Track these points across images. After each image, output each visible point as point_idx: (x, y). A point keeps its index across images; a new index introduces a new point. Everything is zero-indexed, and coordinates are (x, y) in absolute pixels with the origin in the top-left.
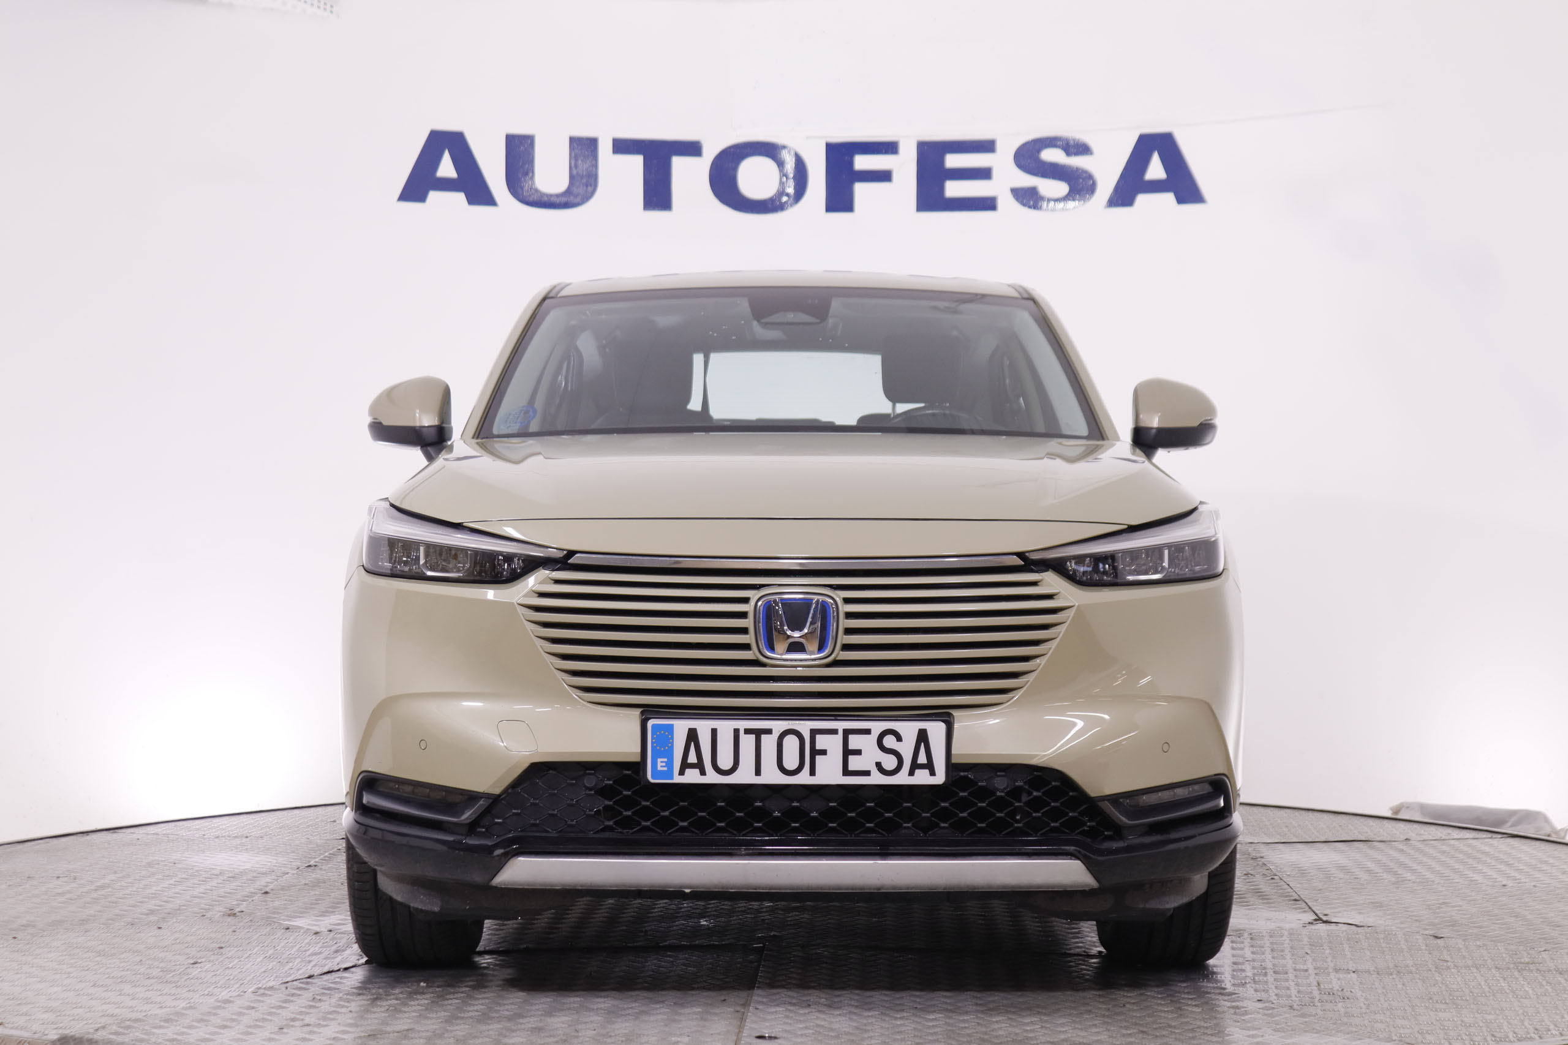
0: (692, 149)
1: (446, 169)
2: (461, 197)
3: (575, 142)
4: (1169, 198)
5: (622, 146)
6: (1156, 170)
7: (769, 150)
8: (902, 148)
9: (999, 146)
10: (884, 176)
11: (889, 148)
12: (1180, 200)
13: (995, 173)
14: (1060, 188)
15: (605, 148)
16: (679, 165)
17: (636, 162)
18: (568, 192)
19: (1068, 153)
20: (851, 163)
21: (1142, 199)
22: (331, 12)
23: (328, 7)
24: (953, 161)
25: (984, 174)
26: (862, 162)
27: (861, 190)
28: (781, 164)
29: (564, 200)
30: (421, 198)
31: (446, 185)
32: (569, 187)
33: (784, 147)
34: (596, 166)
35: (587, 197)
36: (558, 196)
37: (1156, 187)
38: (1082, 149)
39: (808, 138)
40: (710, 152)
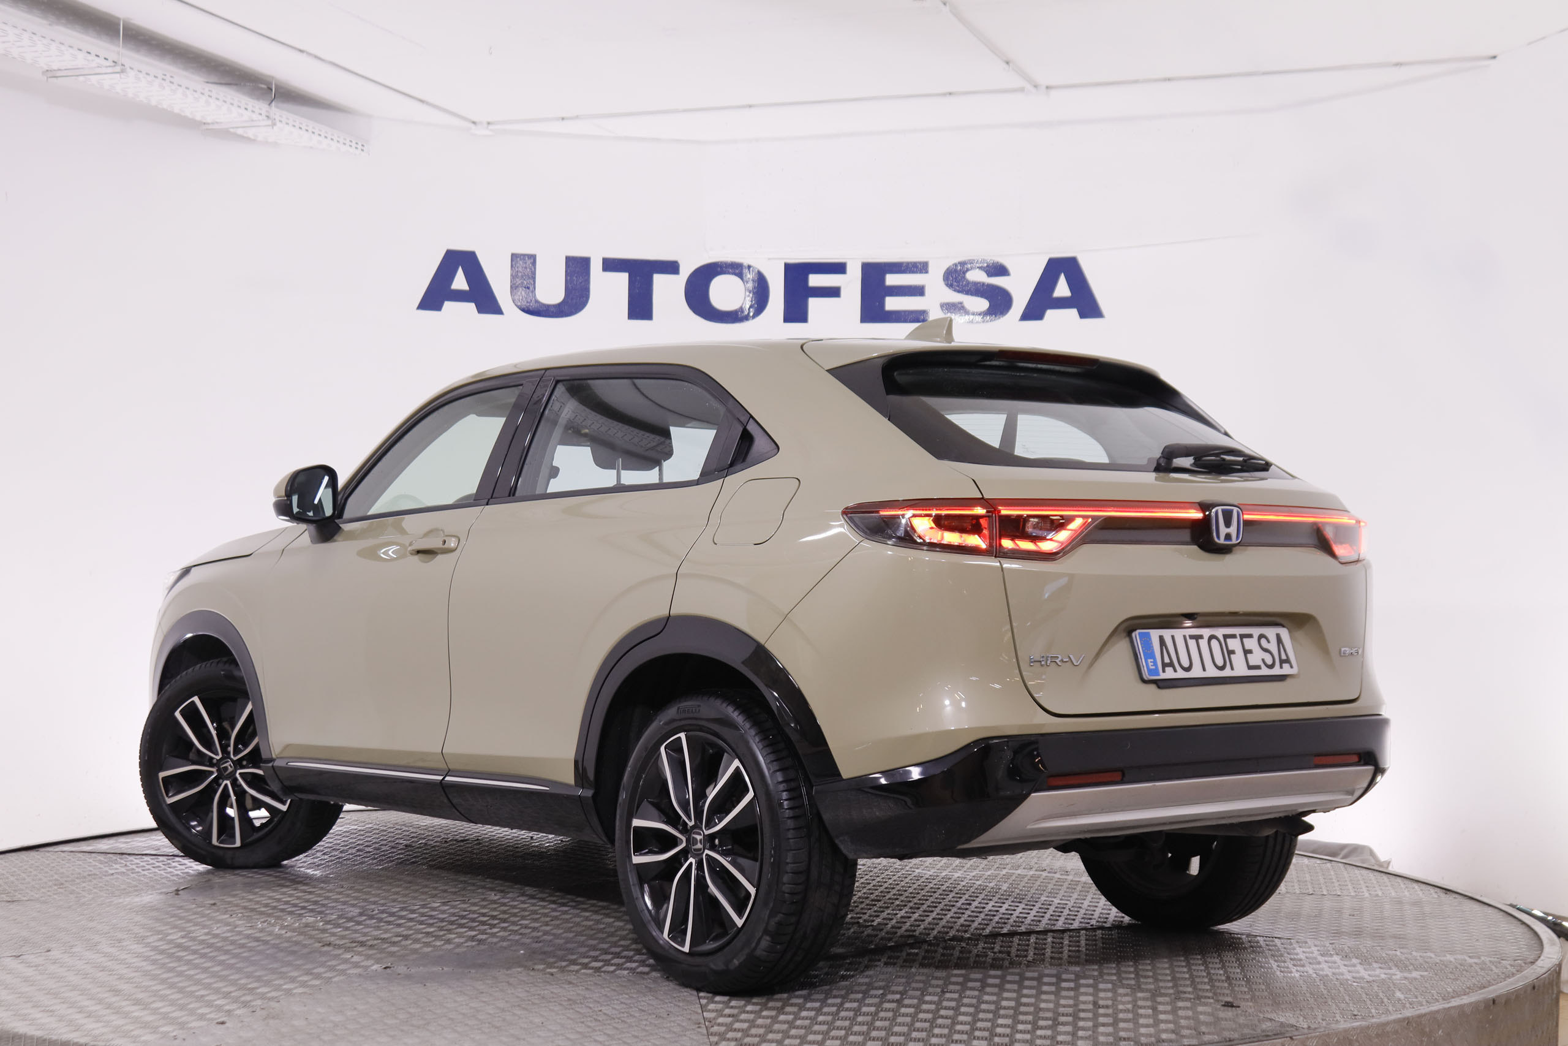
0: (671, 268)
1: (460, 282)
2: (472, 306)
3: (569, 260)
4: (1073, 313)
5: (611, 265)
6: (1062, 289)
7: (736, 269)
8: (849, 268)
9: (930, 268)
10: (833, 292)
11: (839, 268)
12: (1083, 315)
13: (927, 291)
14: (983, 304)
15: (596, 267)
16: (660, 281)
17: (624, 277)
18: (563, 303)
19: (990, 275)
20: (806, 280)
21: (1050, 313)
22: (362, 150)
23: (359, 146)
24: (891, 280)
25: (918, 291)
26: (816, 280)
27: (814, 303)
28: (743, 280)
29: (560, 309)
30: (438, 308)
31: (459, 296)
32: (564, 299)
33: (749, 267)
34: (588, 281)
35: (579, 308)
36: (554, 306)
37: (1062, 303)
38: (1000, 270)
39: (769, 259)
40: (686, 270)
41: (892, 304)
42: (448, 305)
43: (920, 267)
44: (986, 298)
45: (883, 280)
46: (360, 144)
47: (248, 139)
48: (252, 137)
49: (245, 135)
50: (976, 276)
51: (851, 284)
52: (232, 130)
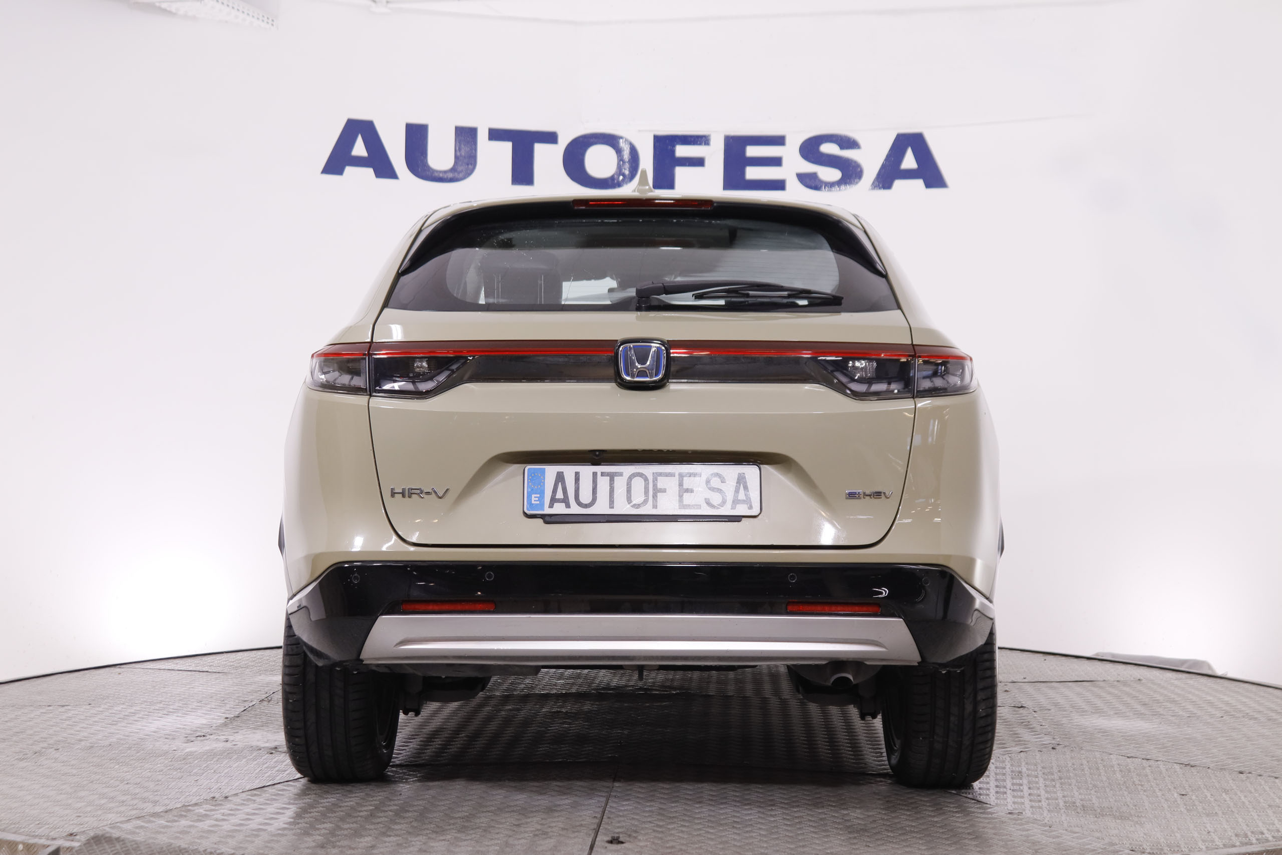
0: (550, 138)
1: (359, 149)
2: (370, 172)
3: (459, 130)
4: (920, 183)
5: (496, 135)
6: (909, 162)
7: (611, 140)
8: (712, 140)
9: (788, 141)
10: (699, 162)
11: (703, 140)
12: (928, 185)
13: (784, 162)
14: (836, 174)
15: (483, 136)
16: (540, 149)
17: (507, 147)
18: (453, 170)
19: (841, 147)
20: (673, 151)
21: (898, 184)
22: (272, 25)
23: (270, 21)
24: (752, 151)
25: (776, 162)
26: (682, 151)
27: (680, 172)
28: (619, 151)
29: (450, 175)
30: (339, 172)
31: (359, 162)
32: (454, 165)
33: (622, 138)
34: (476, 150)
35: (469, 173)
36: (445, 172)
37: (909, 175)
38: (853, 144)
39: (639, 131)
40: (564, 141)
41: (753, 173)
42: (349, 170)
43: (779, 141)
44: (840, 169)
45: (744, 151)
46: (270, 19)
47: (170, 12)
48: (174, 10)
49: (168, 9)
50: (828, 148)
51: (714, 154)
52: (157, 4)
